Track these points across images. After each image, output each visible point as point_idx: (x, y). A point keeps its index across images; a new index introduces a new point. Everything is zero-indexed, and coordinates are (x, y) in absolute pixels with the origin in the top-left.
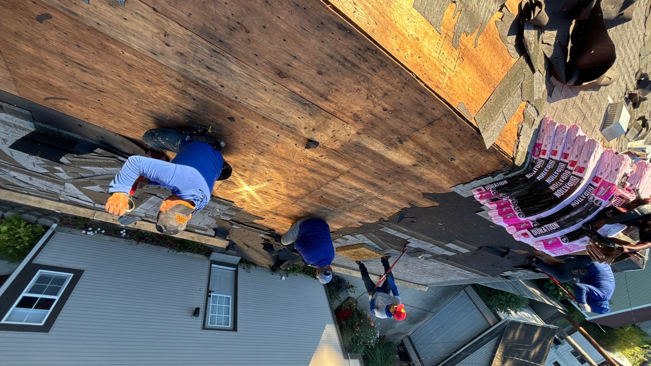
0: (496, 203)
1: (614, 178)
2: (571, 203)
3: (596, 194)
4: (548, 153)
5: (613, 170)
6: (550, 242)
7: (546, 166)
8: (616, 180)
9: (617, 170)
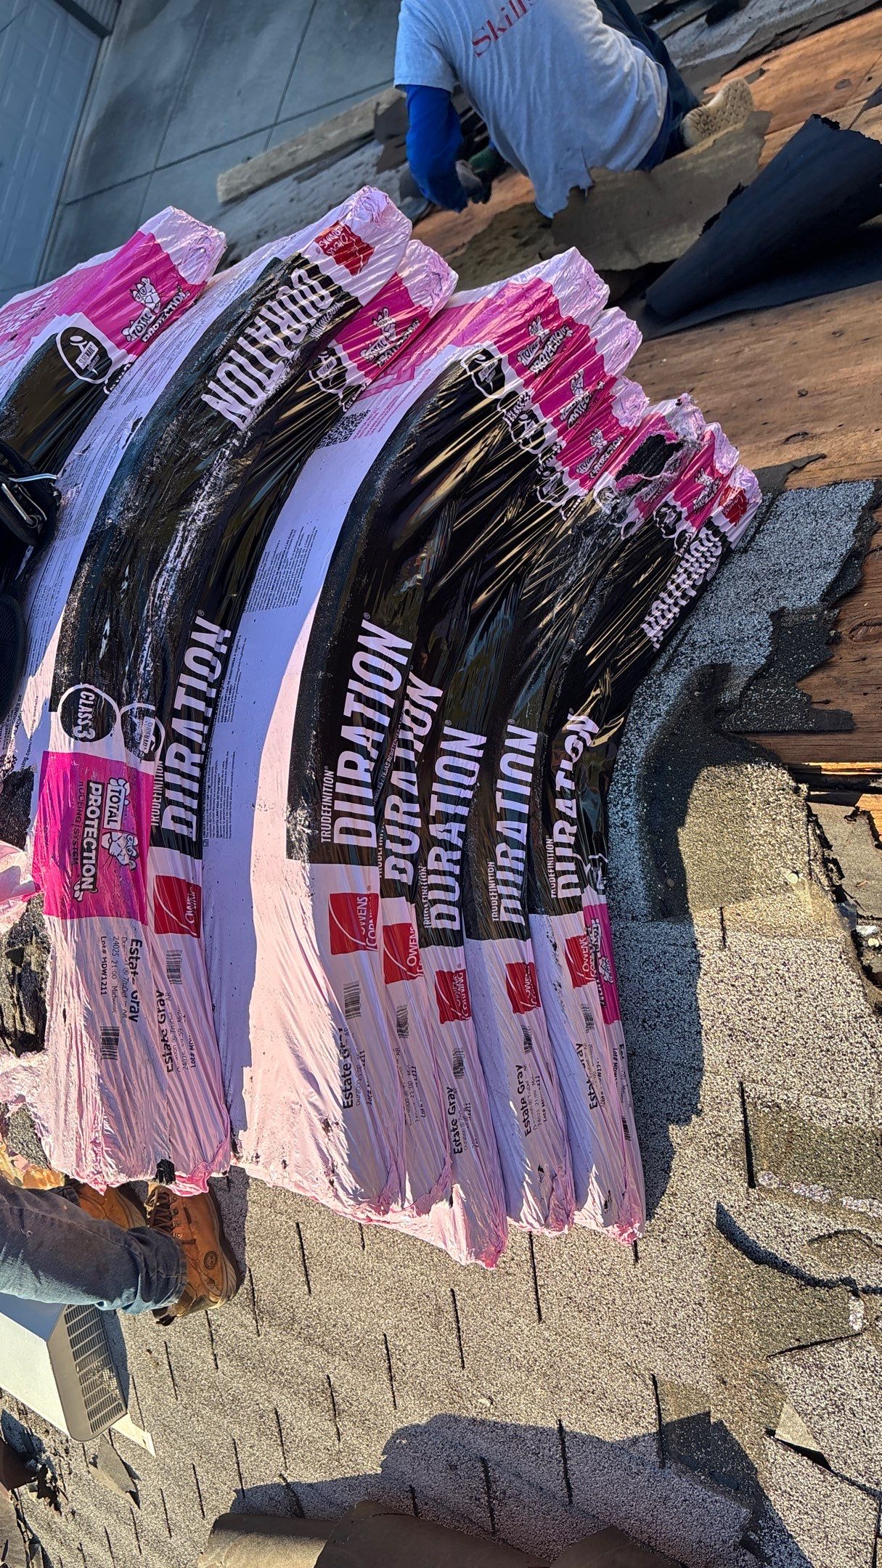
0: (628, 434)
1: (94, 968)
2: (229, 642)
3: (135, 778)
4: (556, 971)
5: (127, 1031)
6: (151, 297)
7: (529, 861)
8: (80, 959)
9: (109, 1043)
